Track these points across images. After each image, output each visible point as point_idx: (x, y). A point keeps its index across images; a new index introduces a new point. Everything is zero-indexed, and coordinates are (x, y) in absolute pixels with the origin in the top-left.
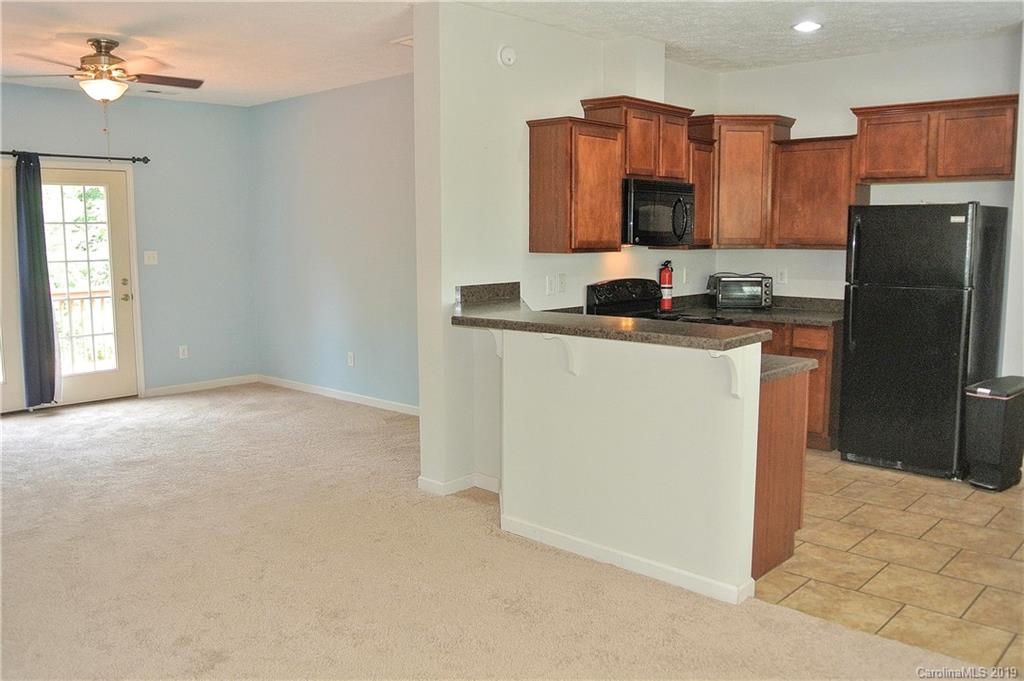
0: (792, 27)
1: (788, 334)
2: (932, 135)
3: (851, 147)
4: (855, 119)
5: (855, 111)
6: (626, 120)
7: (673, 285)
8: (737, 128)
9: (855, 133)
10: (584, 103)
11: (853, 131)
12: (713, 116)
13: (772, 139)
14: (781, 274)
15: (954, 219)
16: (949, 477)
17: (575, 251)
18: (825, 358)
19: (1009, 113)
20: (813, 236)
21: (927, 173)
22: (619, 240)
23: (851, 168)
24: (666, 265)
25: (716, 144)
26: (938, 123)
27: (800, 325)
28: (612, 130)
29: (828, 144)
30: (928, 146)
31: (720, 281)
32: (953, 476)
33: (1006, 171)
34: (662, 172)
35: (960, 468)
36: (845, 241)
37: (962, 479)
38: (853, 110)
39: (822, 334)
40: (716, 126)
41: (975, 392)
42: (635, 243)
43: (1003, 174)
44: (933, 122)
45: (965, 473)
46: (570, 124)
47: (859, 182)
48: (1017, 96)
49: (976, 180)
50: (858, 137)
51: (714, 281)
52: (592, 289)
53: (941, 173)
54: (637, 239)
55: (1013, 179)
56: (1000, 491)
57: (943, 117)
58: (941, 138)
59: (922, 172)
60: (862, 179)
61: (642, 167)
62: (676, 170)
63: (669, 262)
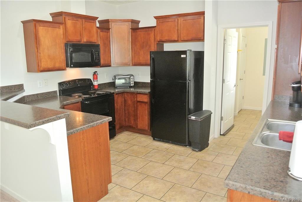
1: (136, 96)
2: (179, 26)
3: (155, 30)
4: (155, 20)
5: (156, 17)
6: (65, 21)
7: (98, 80)
8: (118, 24)
10: (51, 14)
11: (155, 25)
12: (109, 20)
13: (131, 28)
14: (139, 74)
15: (182, 56)
16: (186, 146)
17: (42, 71)
18: (147, 104)
19: (202, 18)
20: (144, 62)
21: (178, 39)
22: (65, 66)
23: (155, 37)
25: (110, 30)
26: (181, 22)
27: (139, 93)
28: (58, 25)
29: (147, 30)
30: (178, 30)
31: (116, 78)
32: (187, 146)
33: (202, 38)
34: (85, 40)
35: (188, 143)
36: (150, 64)
37: (190, 146)
38: (154, 17)
39: (146, 96)
40: (110, 23)
41: (191, 118)
42: (71, 67)
43: (201, 40)
44: (179, 21)
45: (190, 145)
46: (34, 22)
47: (158, 42)
48: (204, 12)
49: (193, 42)
50: (157, 27)
53: (182, 39)
54: (72, 65)
55: (204, 41)
56: (201, 151)
57: (182, 19)
58: (182, 27)
59: (176, 39)
60: (159, 42)
61: (74, 38)
62: (91, 39)
63: (96, 71)
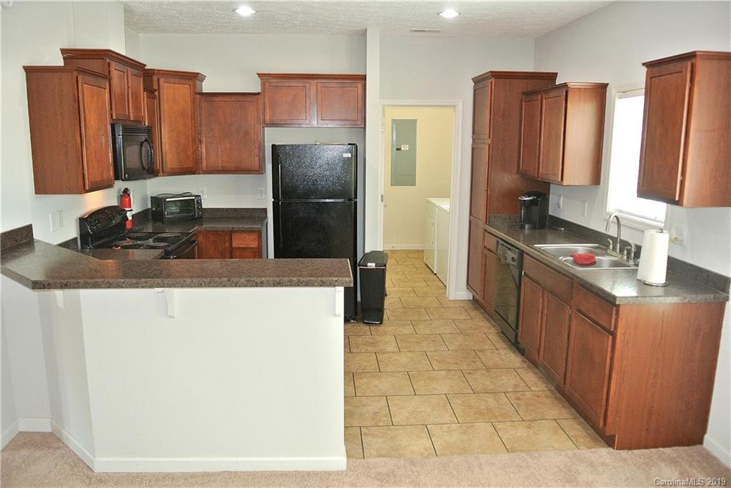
0: (234, 10)
1: (227, 238)
2: (313, 96)
3: (258, 101)
4: (259, 81)
5: (260, 75)
6: (109, 71)
8: (171, 80)
9: (260, 91)
10: (63, 51)
11: (257, 89)
12: (153, 70)
13: (196, 91)
15: (345, 155)
17: (87, 191)
19: (360, 86)
21: (311, 122)
22: (113, 178)
24: (126, 191)
25: (156, 93)
26: (317, 89)
27: (236, 231)
28: (103, 80)
29: (241, 98)
30: (311, 103)
31: (165, 201)
34: (132, 117)
38: (258, 74)
39: (253, 236)
40: (155, 78)
41: (366, 266)
44: (312, 88)
46: (76, 73)
48: (365, 76)
50: (262, 94)
51: (157, 201)
52: (83, 221)
57: (320, 85)
58: (319, 99)
59: (307, 122)
60: (267, 124)
61: (121, 113)
63: (127, 189)
